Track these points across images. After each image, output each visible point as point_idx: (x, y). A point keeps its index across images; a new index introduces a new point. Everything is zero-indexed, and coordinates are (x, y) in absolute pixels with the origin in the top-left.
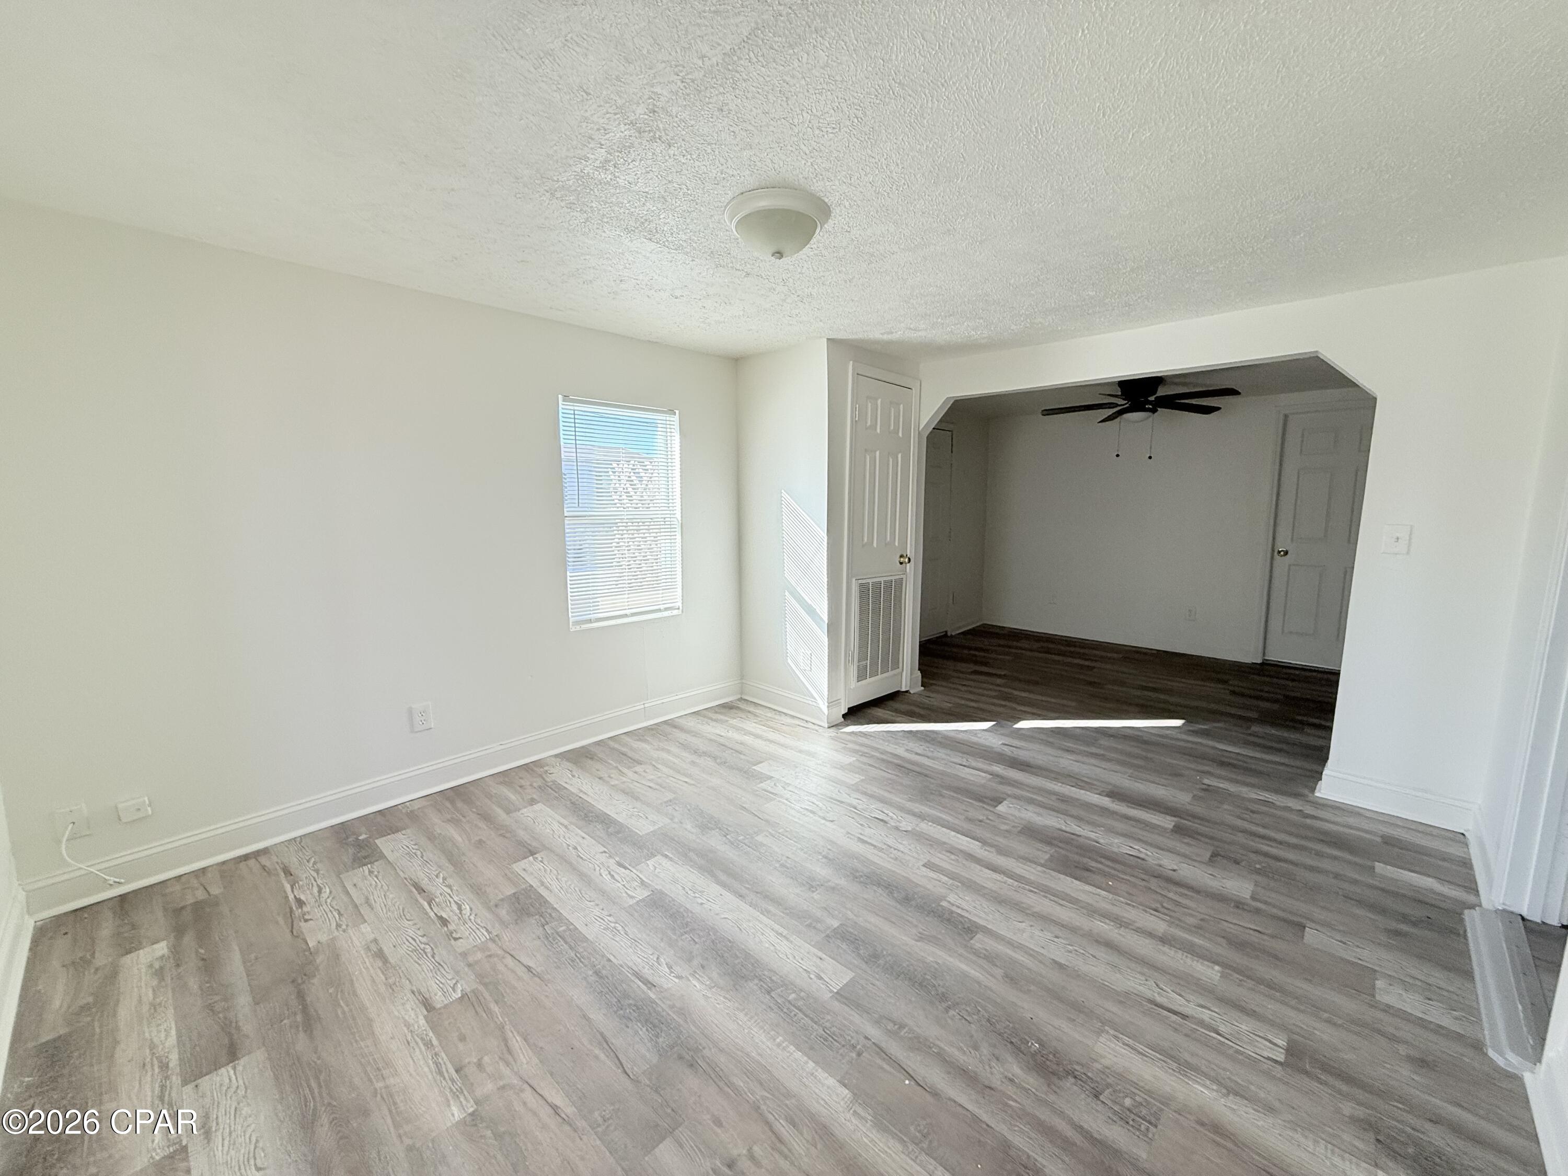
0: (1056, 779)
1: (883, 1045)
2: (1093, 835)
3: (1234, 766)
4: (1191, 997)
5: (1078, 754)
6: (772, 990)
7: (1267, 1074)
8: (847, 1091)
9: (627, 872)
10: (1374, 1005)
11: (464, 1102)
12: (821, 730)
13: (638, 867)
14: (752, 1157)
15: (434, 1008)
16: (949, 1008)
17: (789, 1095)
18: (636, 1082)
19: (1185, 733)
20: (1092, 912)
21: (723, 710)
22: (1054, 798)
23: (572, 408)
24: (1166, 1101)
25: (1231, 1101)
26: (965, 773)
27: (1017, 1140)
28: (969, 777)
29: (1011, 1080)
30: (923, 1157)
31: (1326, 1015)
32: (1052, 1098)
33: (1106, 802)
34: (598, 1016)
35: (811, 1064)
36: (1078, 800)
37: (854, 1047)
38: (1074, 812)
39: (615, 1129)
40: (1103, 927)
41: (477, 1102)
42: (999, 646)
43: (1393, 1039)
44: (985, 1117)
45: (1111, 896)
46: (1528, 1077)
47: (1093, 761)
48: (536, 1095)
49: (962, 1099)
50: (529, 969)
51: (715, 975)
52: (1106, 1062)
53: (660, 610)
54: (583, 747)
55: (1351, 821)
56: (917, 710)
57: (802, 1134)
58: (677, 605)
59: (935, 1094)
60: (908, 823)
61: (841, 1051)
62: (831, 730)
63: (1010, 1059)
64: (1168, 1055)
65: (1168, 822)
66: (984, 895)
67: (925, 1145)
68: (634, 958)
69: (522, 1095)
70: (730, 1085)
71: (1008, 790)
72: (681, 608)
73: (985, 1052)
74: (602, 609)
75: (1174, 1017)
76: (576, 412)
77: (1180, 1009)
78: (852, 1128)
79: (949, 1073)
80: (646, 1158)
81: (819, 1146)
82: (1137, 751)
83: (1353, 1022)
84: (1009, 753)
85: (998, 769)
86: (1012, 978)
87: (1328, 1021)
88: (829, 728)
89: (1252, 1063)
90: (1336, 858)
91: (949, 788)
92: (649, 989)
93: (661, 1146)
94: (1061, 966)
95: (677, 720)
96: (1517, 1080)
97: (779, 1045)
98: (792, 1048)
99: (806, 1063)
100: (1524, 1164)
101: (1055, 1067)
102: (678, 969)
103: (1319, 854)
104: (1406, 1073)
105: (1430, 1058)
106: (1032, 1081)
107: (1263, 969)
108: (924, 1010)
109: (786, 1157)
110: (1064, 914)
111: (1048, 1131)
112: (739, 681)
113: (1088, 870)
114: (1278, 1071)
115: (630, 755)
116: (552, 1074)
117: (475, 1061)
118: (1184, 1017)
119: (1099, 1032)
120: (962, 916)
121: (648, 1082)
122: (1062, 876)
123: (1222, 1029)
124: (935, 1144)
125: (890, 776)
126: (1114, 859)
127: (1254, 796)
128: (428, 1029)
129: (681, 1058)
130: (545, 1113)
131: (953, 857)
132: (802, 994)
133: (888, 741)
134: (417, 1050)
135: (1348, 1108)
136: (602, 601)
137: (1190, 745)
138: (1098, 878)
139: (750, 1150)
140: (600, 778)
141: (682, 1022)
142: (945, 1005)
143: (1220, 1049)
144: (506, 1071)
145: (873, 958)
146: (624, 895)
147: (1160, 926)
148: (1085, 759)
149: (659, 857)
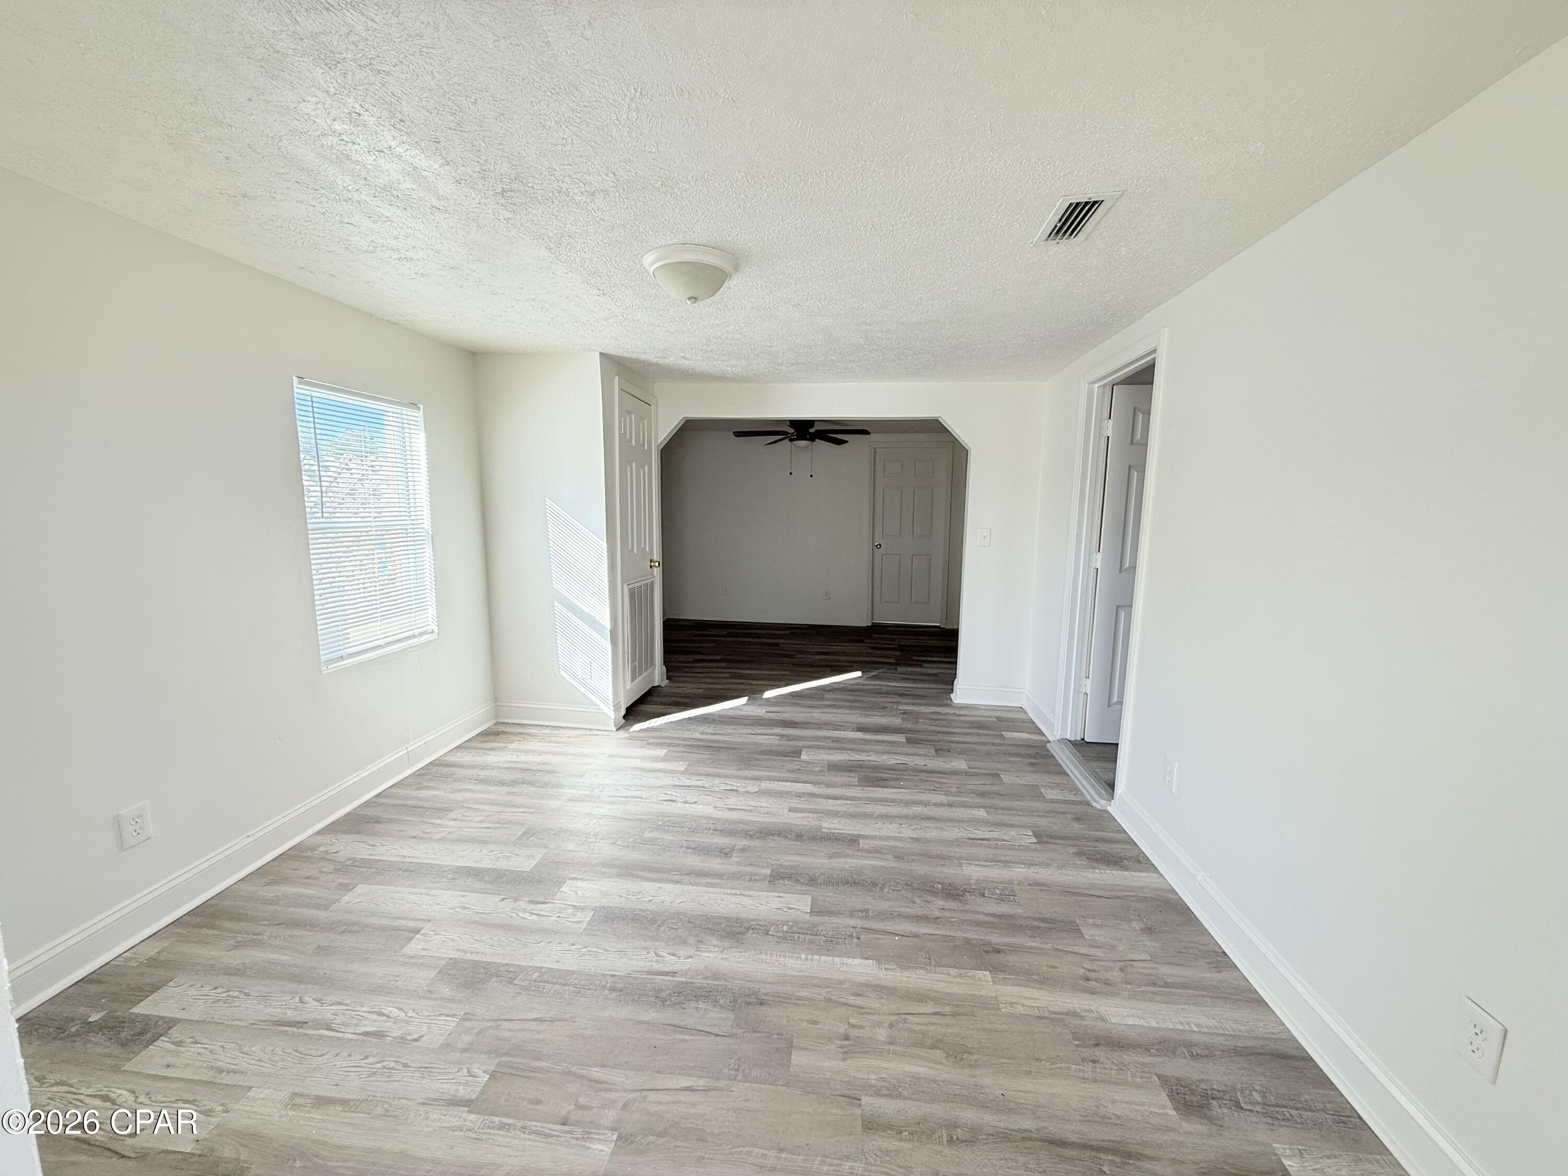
0: (820, 728)
1: (866, 926)
2: (870, 758)
3: (908, 695)
4: (984, 829)
5: (821, 708)
6: (769, 931)
7: (1035, 850)
8: (871, 961)
9: (548, 905)
10: (1047, 801)
11: (602, 1137)
12: (612, 734)
13: (556, 897)
14: (854, 1026)
15: (472, 1101)
16: (882, 889)
17: (841, 982)
18: (732, 1036)
19: (866, 680)
20: (907, 803)
21: (486, 738)
22: (829, 740)
23: (308, 393)
24: (1011, 882)
25: (1033, 869)
26: (759, 739)
27: (970, 935)
28: (764, 742)
29: (943, 909)
30: (938, 969)
31: (1036, 814)
32: (967, 907)
33: (859, 735)
34: (651, 1015)
35: (837, 959)
36: (844, 738)
37: (851, 936)
38: (847, 746)
39: (750, 1070)
40: (918, 809)
41: (613, 1129)
42: (695, 636)
43: (1063, 813)
44: (948, 933)
45: (908, 791)
46: (1109, 809)
47: (831, 710)
48: (661, 1092)
49: (930, 931)
50: (539, 1020)
51: (715, 942)
52: (976, 877)
53: (414, 636)
54: (349, 814)
55: (978, 712)
56: (680, 700)
57: (870, 997)
58: (429, 628)
59: (916, 936)
60: (753, 787)
61: (847, 942)
62: (621, 732)
63: (934, 899)
64: (996, 861)
65: (901, 738)
66: (841, 816)
67: (933, 963)
68: (634, 963)
69: (648, 1100)
70: (801, 998)
71: (800, 744)
72: (437, 631)
73: (920, 902)
74: (353, 641)
75: (984, 842)
76: (314, 399)
77: (983, 837)
78: (892, 977)
79: (912, 922)
80: (791, 1070)
81: (885, 997)
82: (852, 698)
83: (1046, 812)
84: (776, 718)
85: (778, 730)
86: (899, 857)
87: (1039, 816)
88: (617, 730)
89: (1027, 848)
90: (986, 735)
91: (757, 753)
92: (675, 976)
93: (793, 1057)
94: (917, 840)
95: (442, 758)
96: (1106, 811)
97: (806, 959)
98: (816, 957)
99: (833, 960)
100: (1128, 843)
101: (956, 892)
102: (681, 953)
103: (978, 735)
104: (1076, 826)
105: (1079, 816)
106: (952, 904)
107: (1000, 803)
108: (870, 896)
109: (873, 1014)
110: (894, 810)
111: (978, 924)
112: (493, 705)
113: (885, 780)
114: (1039, 847)
115: (427, 806)
116: (658, 1072)
117: (572, 1107)
118: (988, 840)
119: (961, 865)
120: (841, 834)
121: (742, 1031)
122: (875, 789)
123: (1005, 838)
124: (937, 959)
125: (705, 756)
126: (891, 769)
127: (929, 711)
128: (486, 1117)
129: (749, 1004)
130: (684, 1097)
131: (802, 799)
132: (790, 924)
133: (680, 730)
134: (495, 1138)
135: (1071, 850)
136: (353, 632)
137: (877, 687)
138: (893, 783)
139: (849, 1023)
140: (414, 837)
141: (726, 984)
142: (878, 888)
143: (1011, 848)
144: (614, 1095)
145: (813, 881)
146: (568, 923)
147: (943, 799)
148: (825, 710)
149: (568, 882)
